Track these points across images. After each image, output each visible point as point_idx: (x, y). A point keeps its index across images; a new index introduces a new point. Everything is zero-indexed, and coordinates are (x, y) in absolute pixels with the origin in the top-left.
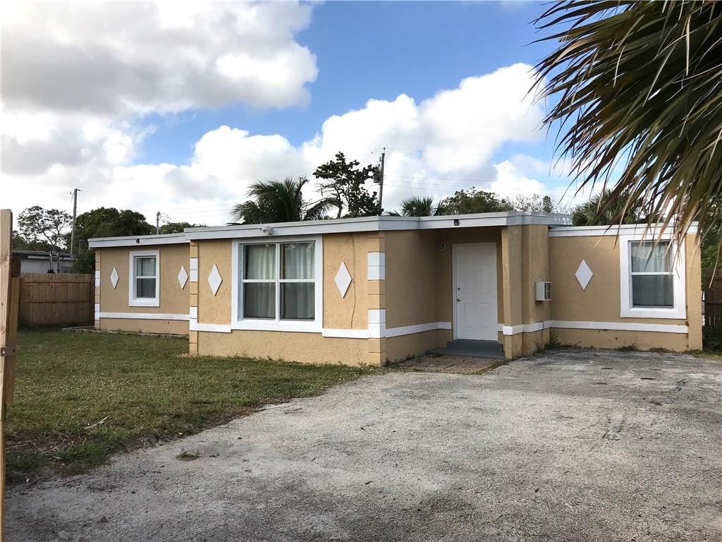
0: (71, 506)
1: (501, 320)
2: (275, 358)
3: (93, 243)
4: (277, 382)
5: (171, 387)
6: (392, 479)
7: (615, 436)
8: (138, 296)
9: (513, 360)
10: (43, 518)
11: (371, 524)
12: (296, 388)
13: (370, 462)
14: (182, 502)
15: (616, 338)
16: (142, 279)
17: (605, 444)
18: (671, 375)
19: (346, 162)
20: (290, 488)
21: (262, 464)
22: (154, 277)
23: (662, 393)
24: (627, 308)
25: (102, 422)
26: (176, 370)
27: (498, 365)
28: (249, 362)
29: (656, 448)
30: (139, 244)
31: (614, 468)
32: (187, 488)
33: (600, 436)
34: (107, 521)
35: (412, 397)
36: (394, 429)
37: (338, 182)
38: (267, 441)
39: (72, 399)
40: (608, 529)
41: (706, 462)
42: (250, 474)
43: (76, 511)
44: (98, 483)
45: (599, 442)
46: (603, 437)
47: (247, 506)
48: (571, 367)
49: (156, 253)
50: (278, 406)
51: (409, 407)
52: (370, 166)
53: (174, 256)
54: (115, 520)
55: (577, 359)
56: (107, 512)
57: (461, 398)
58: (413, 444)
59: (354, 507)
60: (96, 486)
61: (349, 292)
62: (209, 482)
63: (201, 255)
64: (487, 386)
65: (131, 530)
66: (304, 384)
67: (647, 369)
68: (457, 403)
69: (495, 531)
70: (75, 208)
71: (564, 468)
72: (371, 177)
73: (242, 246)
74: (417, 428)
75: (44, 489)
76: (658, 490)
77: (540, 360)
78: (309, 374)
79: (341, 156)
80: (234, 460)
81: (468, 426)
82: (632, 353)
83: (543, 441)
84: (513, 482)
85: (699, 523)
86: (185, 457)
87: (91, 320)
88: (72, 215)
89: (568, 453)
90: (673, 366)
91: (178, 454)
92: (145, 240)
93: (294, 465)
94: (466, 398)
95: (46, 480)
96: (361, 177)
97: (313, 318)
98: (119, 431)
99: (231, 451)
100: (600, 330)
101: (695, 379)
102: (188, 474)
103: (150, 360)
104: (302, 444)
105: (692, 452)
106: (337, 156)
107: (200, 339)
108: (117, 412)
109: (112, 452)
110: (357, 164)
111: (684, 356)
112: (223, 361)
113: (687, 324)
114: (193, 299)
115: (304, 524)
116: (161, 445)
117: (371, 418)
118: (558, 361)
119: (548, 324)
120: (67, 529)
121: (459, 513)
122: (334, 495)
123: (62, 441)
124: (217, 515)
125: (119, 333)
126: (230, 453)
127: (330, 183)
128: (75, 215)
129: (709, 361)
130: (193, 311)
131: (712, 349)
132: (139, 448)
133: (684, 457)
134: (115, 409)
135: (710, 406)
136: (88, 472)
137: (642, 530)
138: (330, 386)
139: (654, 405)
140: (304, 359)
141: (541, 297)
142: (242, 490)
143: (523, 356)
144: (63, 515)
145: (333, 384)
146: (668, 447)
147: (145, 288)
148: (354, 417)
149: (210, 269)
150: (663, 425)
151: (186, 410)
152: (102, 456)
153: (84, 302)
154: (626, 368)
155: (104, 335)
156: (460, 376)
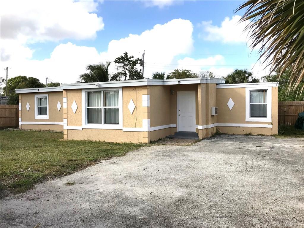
0: (20, 207)
1: (197, 123)
2: (102, 140)
3: (17, 91)
4: (105, 151)
5: (58, 154)
6: (161, 191)
7: (250, 170)
8: (39, 114)
9: (203, 140)
10: (7, 213)
11: (155, 211)
12: (113, 153)
13: (151, 184)
14: (71, 204)
15: (244, 130)
16: (41, 107)
17: (247, 174)
18: (267, 145)
19: (128, 56)
20: (117, 196)
21: (103, 186)
22: (46, 106)
23: (265, 152)
24: (248, 118)
25: (29, 170)
26: (59, 146)
27: (196, 142)
28: (91, 142)
29: (267, 175)
30: (39, 92)
31: (252, 184)
32: (72, 198)
33: (244, 171)
34: (37, 214)
35: (163, 156)
36: (158, 169)
37: (125, 65)
38: (104, 176)
39: (13, 160)
40: (255, 209)
41: (289, 180)
42: (99, 191)
43: (22, 209)
44: (31, 197)
45: (244, 173)
46: (246, 171)
47: (100, 205)
48: (227, 142)
49: (47, 96)
50: (106, 161)
51: (163, 160)
52: (138, 58)
53: (55, 97)
54: (41, 213)
55: (228, 139)
56: (37, 210)
57: (184, 156)
58: (168, 176)
59: (147, 203)
60: (30, 198)
61: (134, 112)
62: (81, 195)
63: (68, 96)
64: (194, 151)
65: (49, 217)
66: (116, 151)
67: (257, 142)
68: (183, 158)
69: (209, 212)
70: (7, 76)
71: (232, 184)
72: (139, 63)
73: (87, 92)
74: (168, 169)
75: (6, 200)
76: (272, 192)
77: (213, 140)
78: (118, 147)
79: (126, 54)
80: (90, 185)
81: (189, 167)
82: (250, 136)
83: (221, 173)
84: (212, 191)
85: (291, 206)
86: (68, 184)
87: (17, 125)
88: (6, 79)
89: (233, 178)
90: (267, 141)
91: (65, 183)
92: (41, 90)
93: (118, 186)
94: (186, 156)
95: (7, 196)
96: (135, 63)
97: (118, 123)
98: (37, 173)
99: (89, 181)
100: (237, 127)
101: (277, 146)
102: (71, 192)
103: (47, 142)
104: (120, 177)
105: (282, 176)
106: (124, 54)
107: (68, 133)
108: (35, 165)
109: (35, 183)
110: (133, 57)
111: (271, 137)
112: (79, 142)
113: (272, 124)
114: (65, 116)
115: (126, 212)
116: (57, 179)
117: (147, 165)
118: (221, 140)
119: (216, 124)
120: (19, 218)
121: (192, 205)
122: (137, 199)
123: (11, 178)
124: (87, 209)
125: (31, 131)
126: (89, 182)
127: (121, 65)
128: (7, 79)
129: (281, 139)
130: (65, 121)
131: (282, 134)
132: (47, 181)
133: (280, 179)
134: (34, 164)
135: (285, 157)
136: (25, 192)
137: (269, 209)
138: (128, 152)
139: (263, 157)
140: (114, 141)
141: (214, 113)
142: (96, 198)
143: (206, 138)
144: (16, 212)
145: (129, 151)
146: (273, 174)
147: (42, 111)
148: (140, 165)
149: (72, 102)
150: (269, 165)
151: (66, 163)
152: (31, 185)
153: (14, 117)
154: (249, 142)
155: (24, 131)
156: (182, 147)
